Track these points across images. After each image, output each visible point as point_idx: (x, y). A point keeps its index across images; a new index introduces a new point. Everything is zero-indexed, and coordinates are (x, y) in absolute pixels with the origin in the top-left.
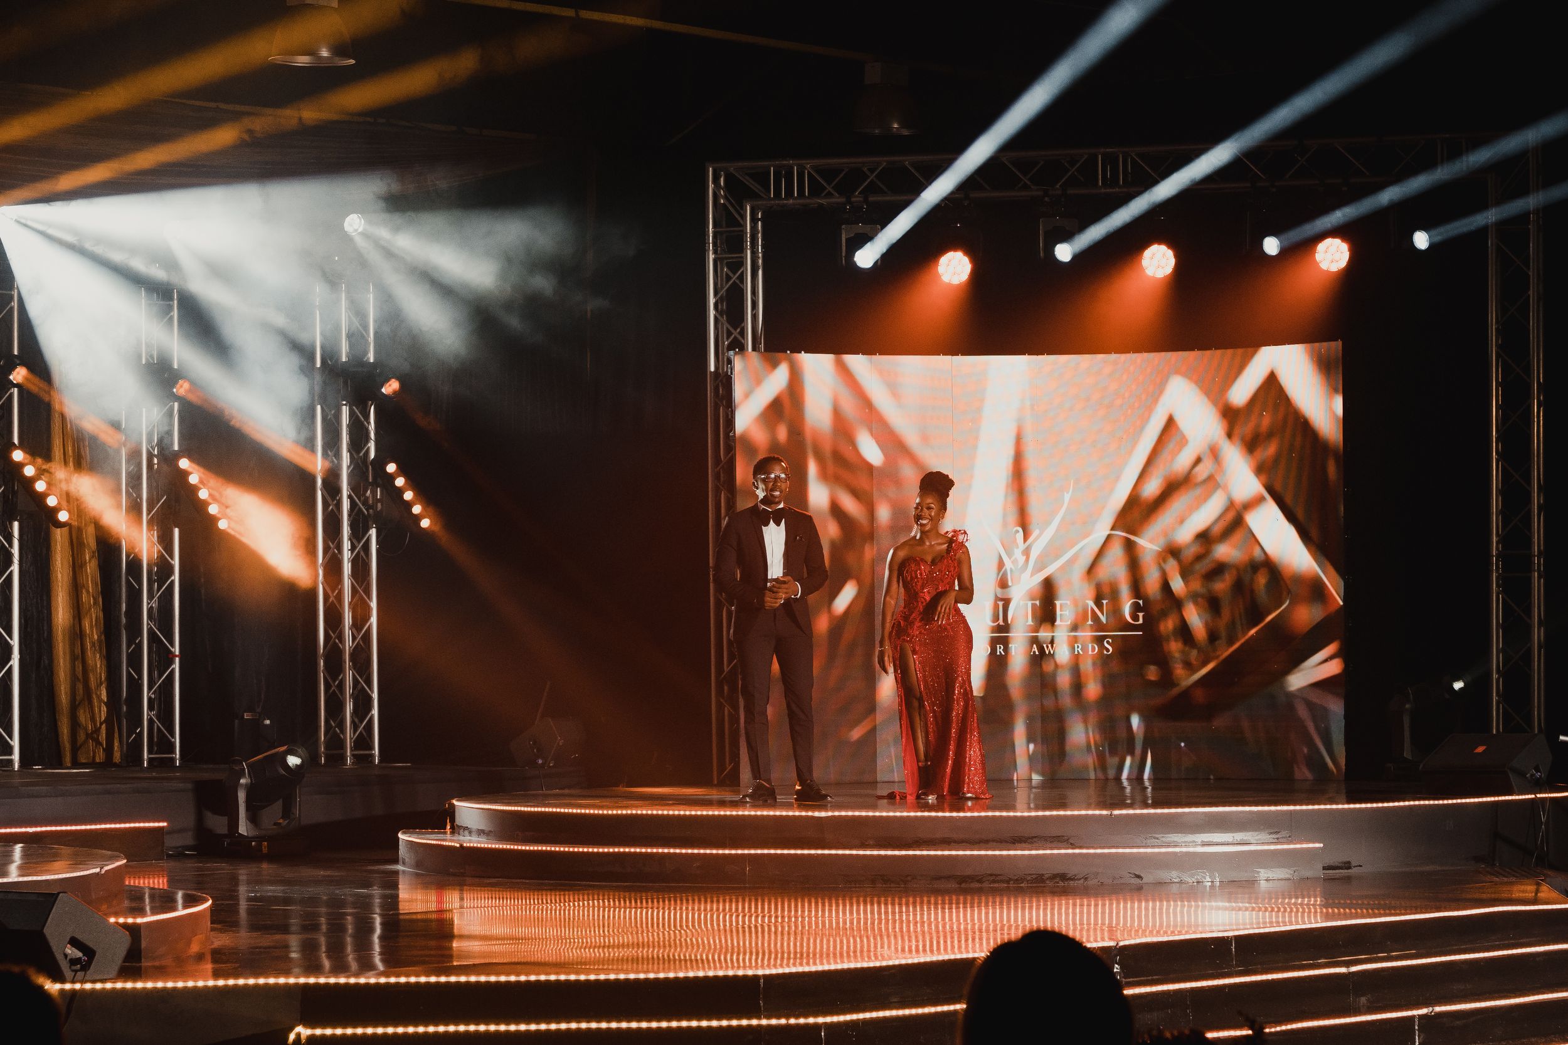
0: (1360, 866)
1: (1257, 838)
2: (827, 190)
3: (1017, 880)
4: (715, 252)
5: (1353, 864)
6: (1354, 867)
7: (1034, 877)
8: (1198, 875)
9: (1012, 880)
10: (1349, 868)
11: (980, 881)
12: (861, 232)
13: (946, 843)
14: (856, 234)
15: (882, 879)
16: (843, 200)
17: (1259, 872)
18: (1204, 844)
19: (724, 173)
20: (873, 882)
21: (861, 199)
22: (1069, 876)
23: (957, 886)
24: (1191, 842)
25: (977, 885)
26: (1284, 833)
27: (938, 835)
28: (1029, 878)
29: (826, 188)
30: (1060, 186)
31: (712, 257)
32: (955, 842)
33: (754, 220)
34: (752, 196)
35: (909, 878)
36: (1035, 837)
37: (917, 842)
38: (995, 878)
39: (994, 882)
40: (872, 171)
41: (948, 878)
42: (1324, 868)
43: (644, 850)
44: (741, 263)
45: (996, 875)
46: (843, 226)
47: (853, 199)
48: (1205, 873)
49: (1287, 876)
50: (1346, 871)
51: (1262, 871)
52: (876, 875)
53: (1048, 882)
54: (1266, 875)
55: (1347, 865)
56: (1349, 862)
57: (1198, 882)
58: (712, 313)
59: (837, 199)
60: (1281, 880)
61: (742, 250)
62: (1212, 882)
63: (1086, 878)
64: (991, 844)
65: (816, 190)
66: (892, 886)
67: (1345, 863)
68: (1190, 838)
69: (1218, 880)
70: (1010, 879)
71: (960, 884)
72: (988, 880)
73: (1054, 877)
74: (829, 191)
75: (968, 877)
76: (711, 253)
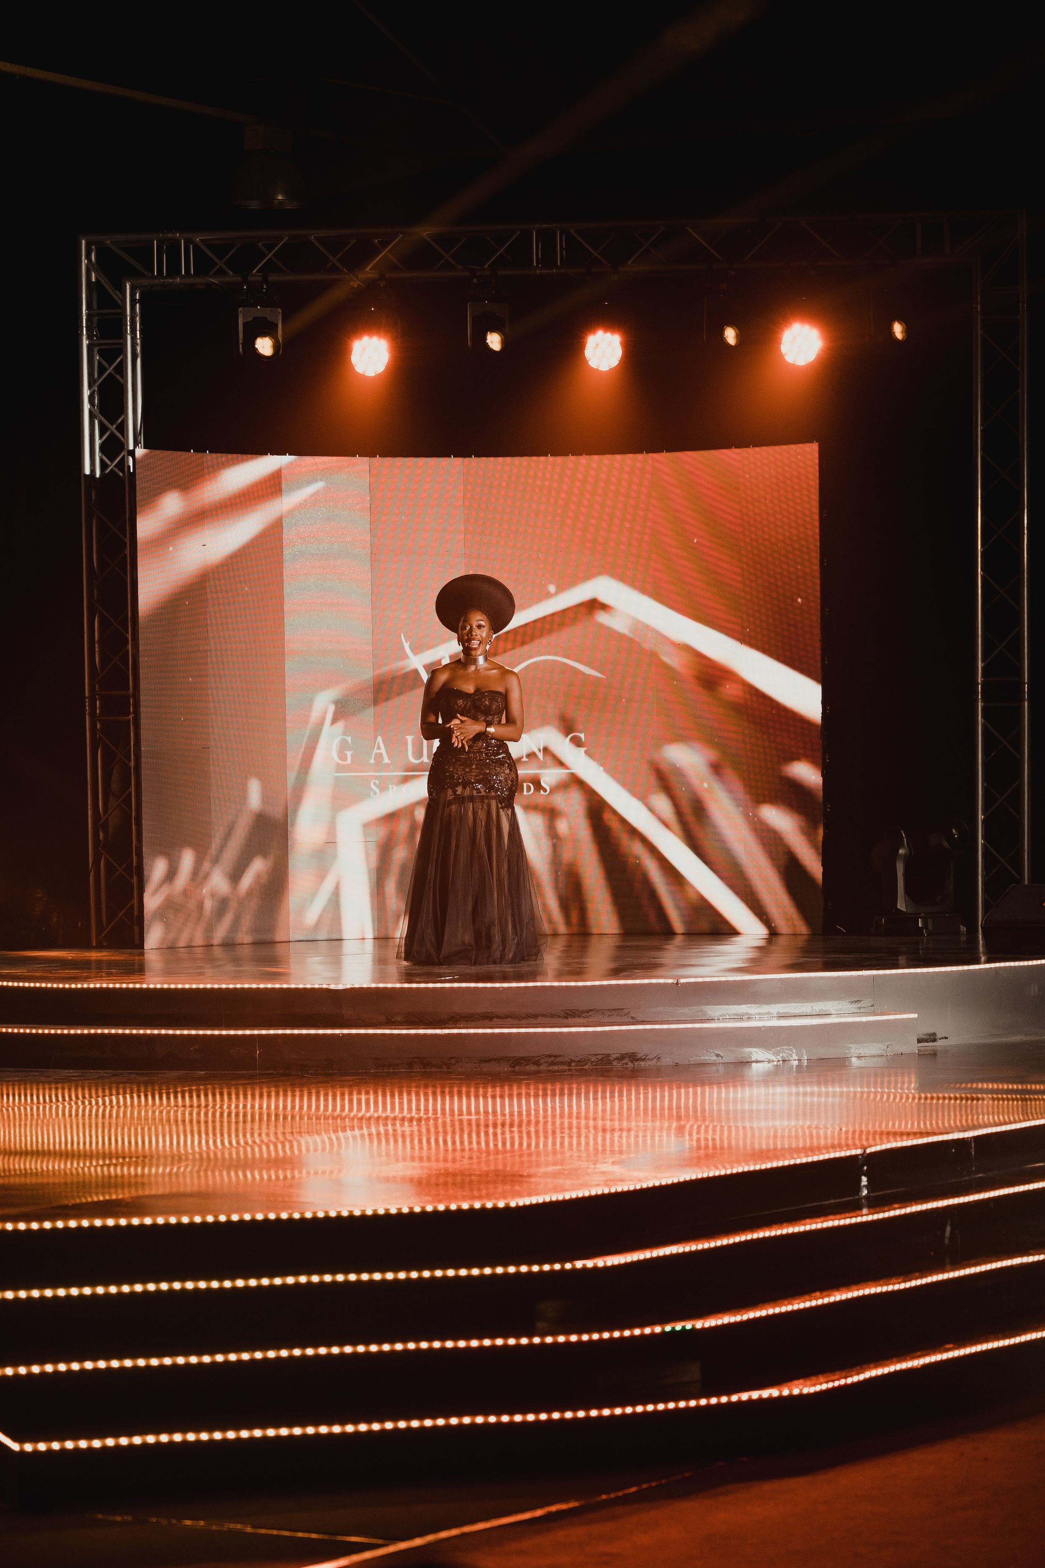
0: (946, 1038)
1: (837, 1008)
2: (218, 266)
3: (579, 1061)
4: (88, 338)
5: (939, 1036)
6: (940, 1039)
7: (600, 1057)
8: (784, 1052)
9: (575, 1061)
10: (934, 1040)
11: (537, 1063)
12: (260, 315)
13: (488, 1019)
14: (254, 318)
15: (421, 1063)
16: (239, 279)
17: (850, 1048)
18: (781, 1017)
19: (95, 247)
20: (410, 1065)
21: (260, 279)
22: (639, 1056)
23: (510, 1069)
24: (765, 1014)
25: (533, 1068)
26: (866, 1003)
27: (480, 1010)
28: (593, 1059)
29: (217, 264)
30: (488, 266)
31: (85, 342)
32: (498, 1017)
33: (133, 302)
34: (133, 274)
35: (453, 1061)
36: (591, 1010)
37: (453, 1017)
38: (554, 1059)
39: (553, 1063)
40: (270, 247)
41: (498, 1060)
42: (919, 1041)
43: (120, 1031)
44: (122, 350)
45: (556, 1056)
46: (240, 309)
47: (250, 278)
48: (790, 1050)
49: (880, 1052)
50: (931, 1044)
51: (853, 1046)
52: (414, 1058)
53: (615, 1063)
54: (857, 1052)
55: (932, 1038)
56: (934, 1034)
57: (783, 1061)
58: (86, 407)
59: (231, 277)
60: (874, 1056)
61: (122, 335)
62: (799, 1060)
63: (659, 1058)
64: (540, 1020)
65: (203, 265)
66: (432, 1070)
67: (930, 1035)
68: (765, 1009)
69: (806, 1058)
70: (572, 1061)
71: (514, 1067)
72: (547, 1062)
73: (622, 1057)
74: (220, 268)
75: (523, 1058)
76: (84, 338)
